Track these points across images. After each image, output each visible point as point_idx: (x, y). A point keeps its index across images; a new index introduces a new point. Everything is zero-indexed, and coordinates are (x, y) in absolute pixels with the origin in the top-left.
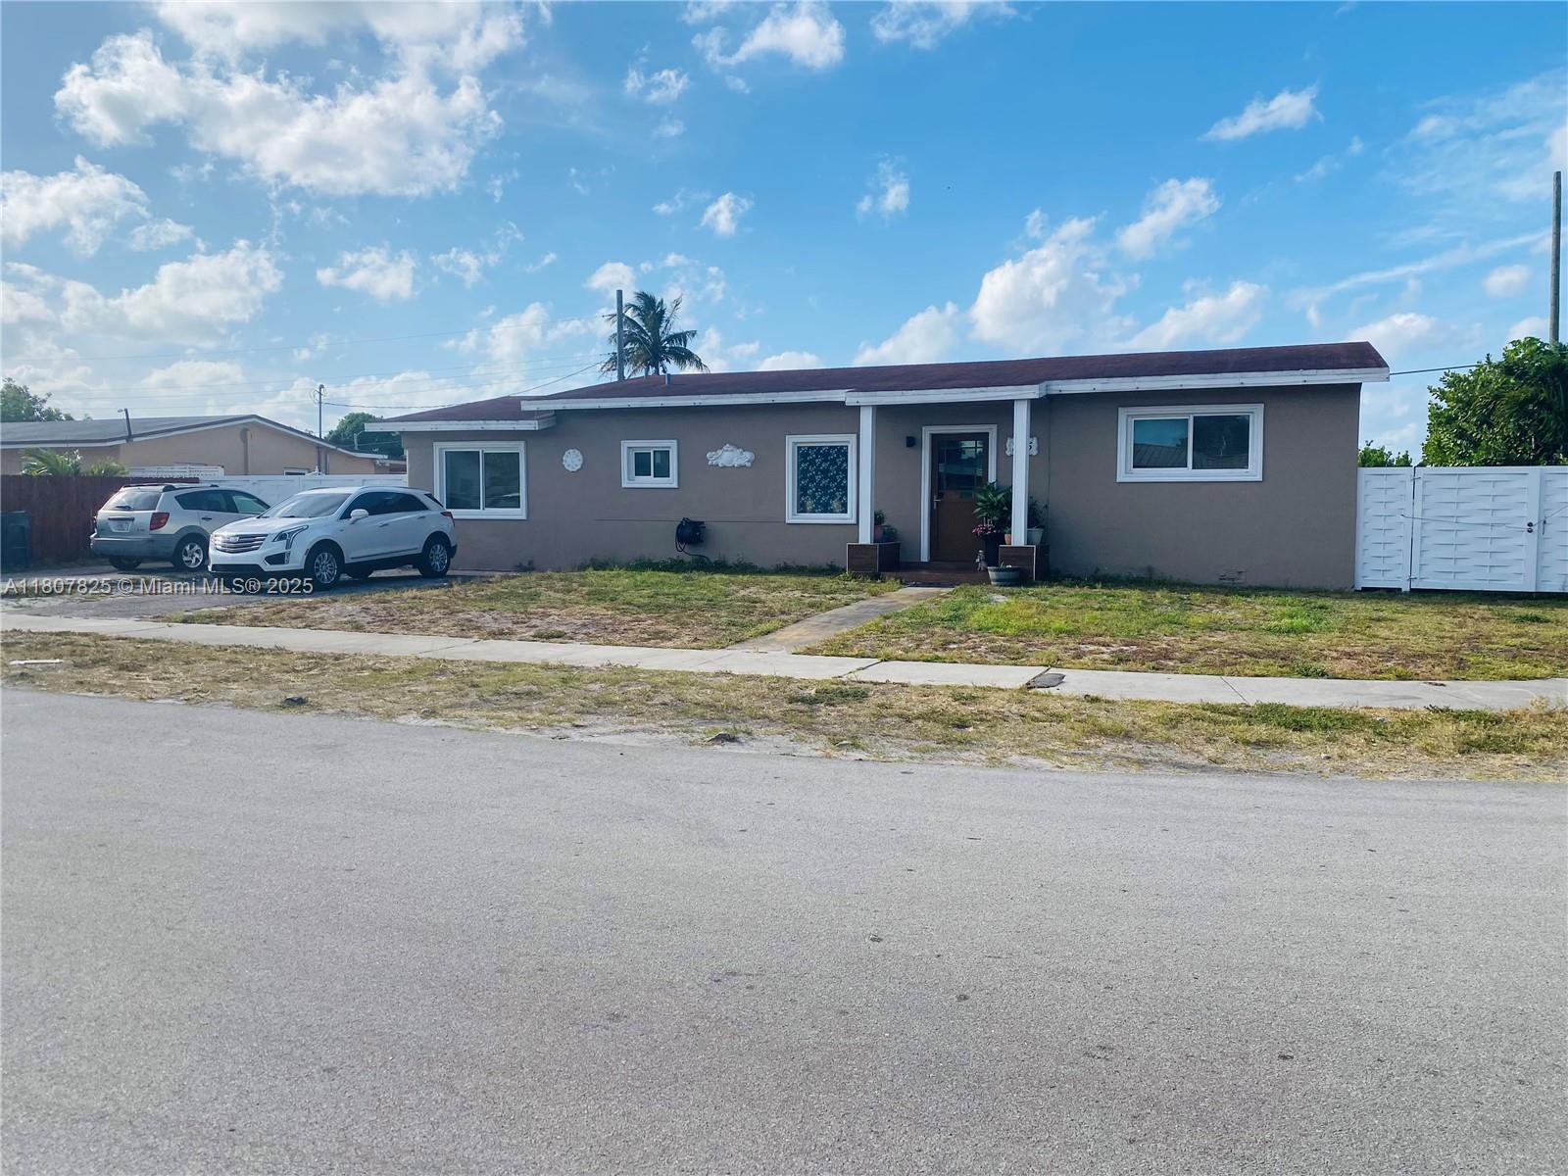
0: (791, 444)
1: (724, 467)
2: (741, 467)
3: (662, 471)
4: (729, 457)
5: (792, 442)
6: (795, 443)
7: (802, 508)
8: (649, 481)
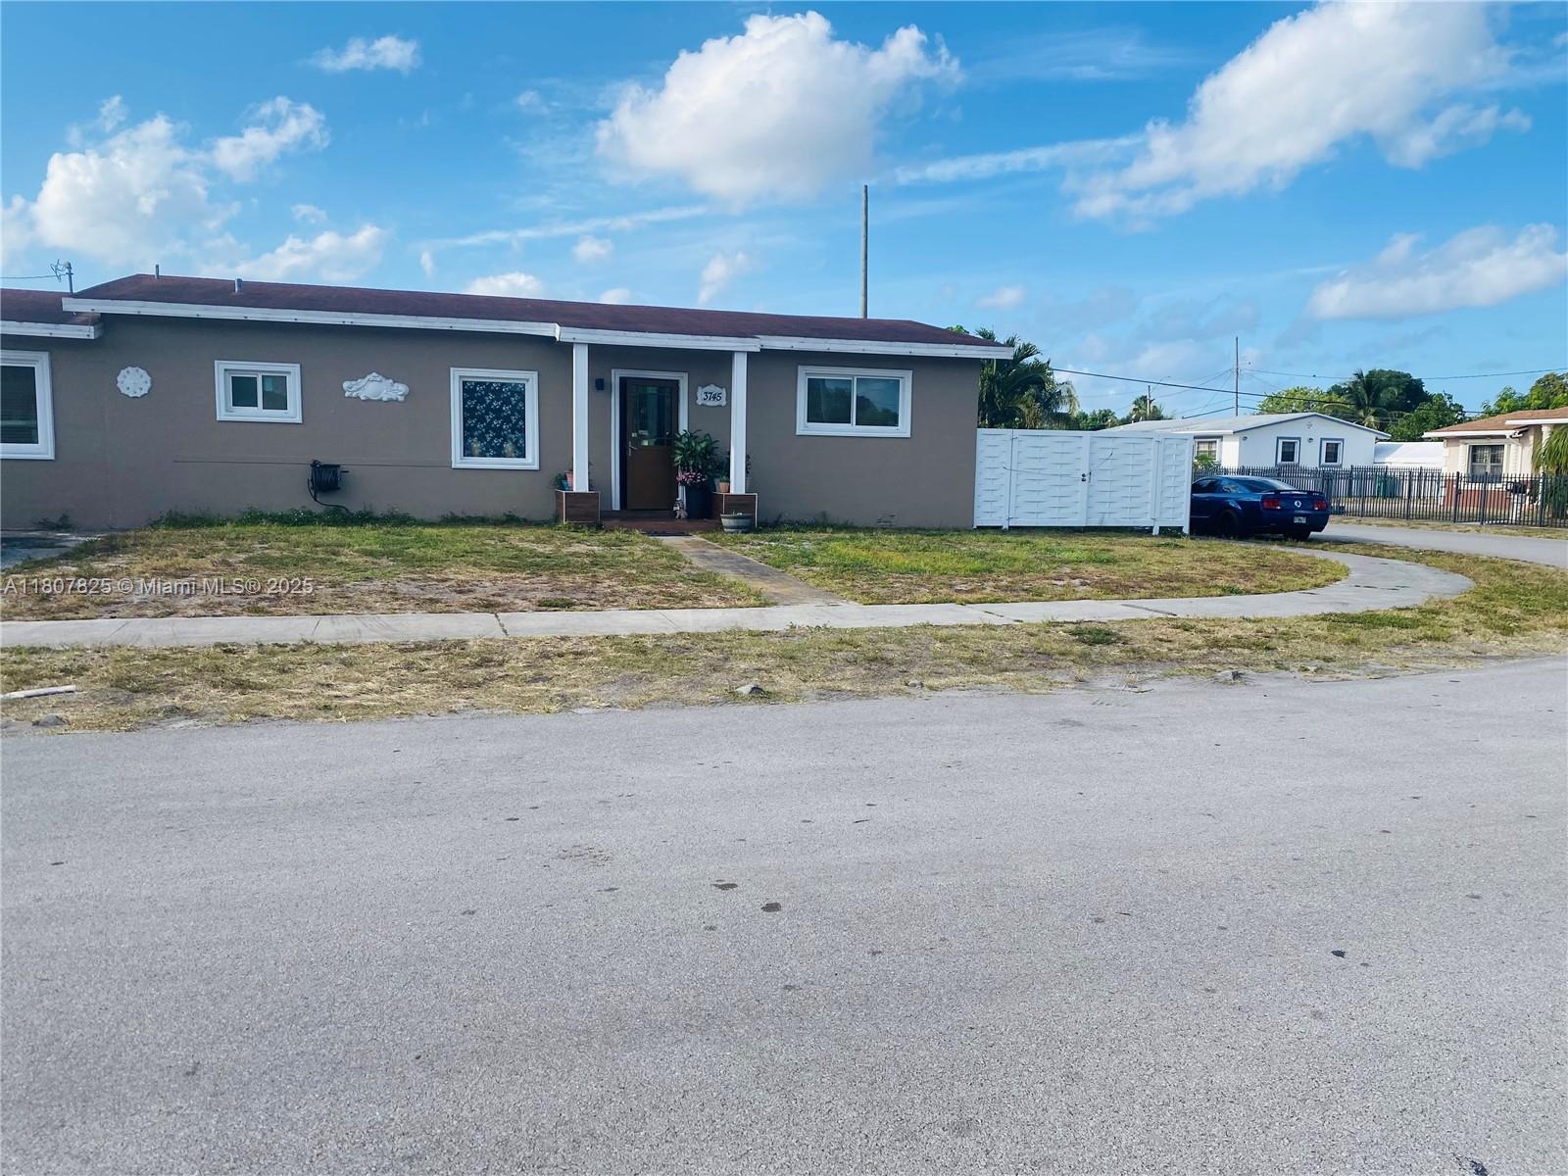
0: (457, 379)
1: (368, 400)
2: (390, 401)
3: (276, 400)
4: (374, 388)
5: (457, 376)
6: (461, 377)
7: (468, 451)
8: (256, 413)
